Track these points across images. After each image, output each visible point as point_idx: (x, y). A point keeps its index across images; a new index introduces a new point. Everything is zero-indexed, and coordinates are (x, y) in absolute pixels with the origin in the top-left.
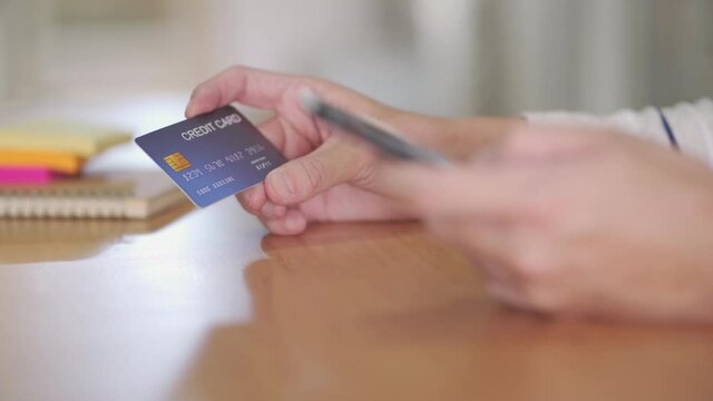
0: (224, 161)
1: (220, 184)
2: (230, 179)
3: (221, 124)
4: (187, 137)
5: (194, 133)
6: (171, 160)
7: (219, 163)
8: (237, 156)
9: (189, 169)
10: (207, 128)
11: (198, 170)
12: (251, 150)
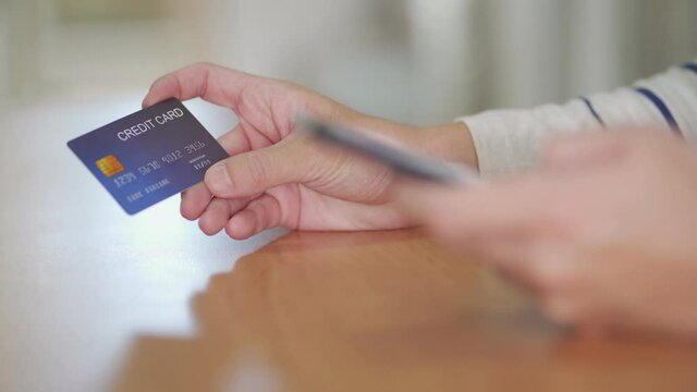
0: (160, 161)
1: (154, 188)
2: (165, 182)
3: (161, 120)
4: (123, 136)
5: (130, 132)
6: (103, 164)
7: (155, 165)
8: (175, 156)
9: (121, 174)
10: (147, 125)
11: (131, 174)
12: (191, 147)
